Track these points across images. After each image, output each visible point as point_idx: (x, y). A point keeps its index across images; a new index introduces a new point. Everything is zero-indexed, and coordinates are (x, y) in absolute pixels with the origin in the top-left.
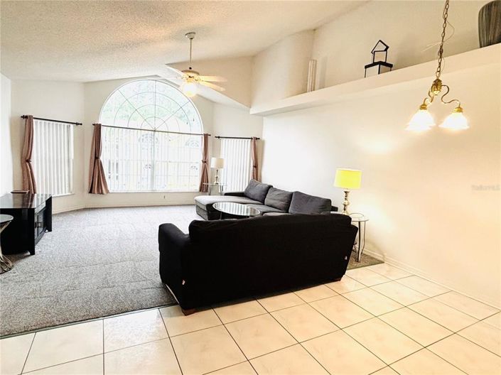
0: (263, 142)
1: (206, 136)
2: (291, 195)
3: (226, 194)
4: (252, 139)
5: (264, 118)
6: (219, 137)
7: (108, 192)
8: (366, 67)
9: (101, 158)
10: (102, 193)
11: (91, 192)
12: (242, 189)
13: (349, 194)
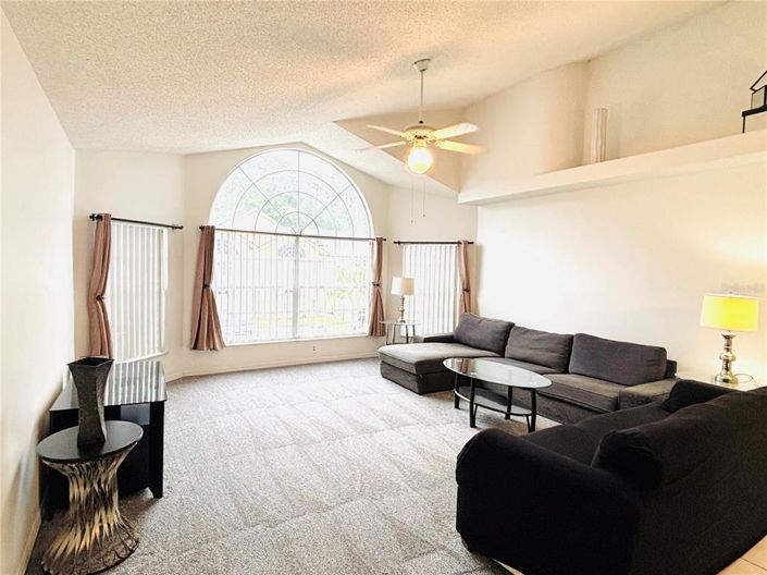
0: (480, 249)
1: (380, 241)
2: (569, 341)
3: (427, 340)
4: (459, 243)
5: (479, 208)
6: (399, 243)
7: (223, 345)
8: (745, 114)
9: (213, 286)
10: (214, 348)
11: (195, 347)
12: (449, 330)
13: (734, 341)
